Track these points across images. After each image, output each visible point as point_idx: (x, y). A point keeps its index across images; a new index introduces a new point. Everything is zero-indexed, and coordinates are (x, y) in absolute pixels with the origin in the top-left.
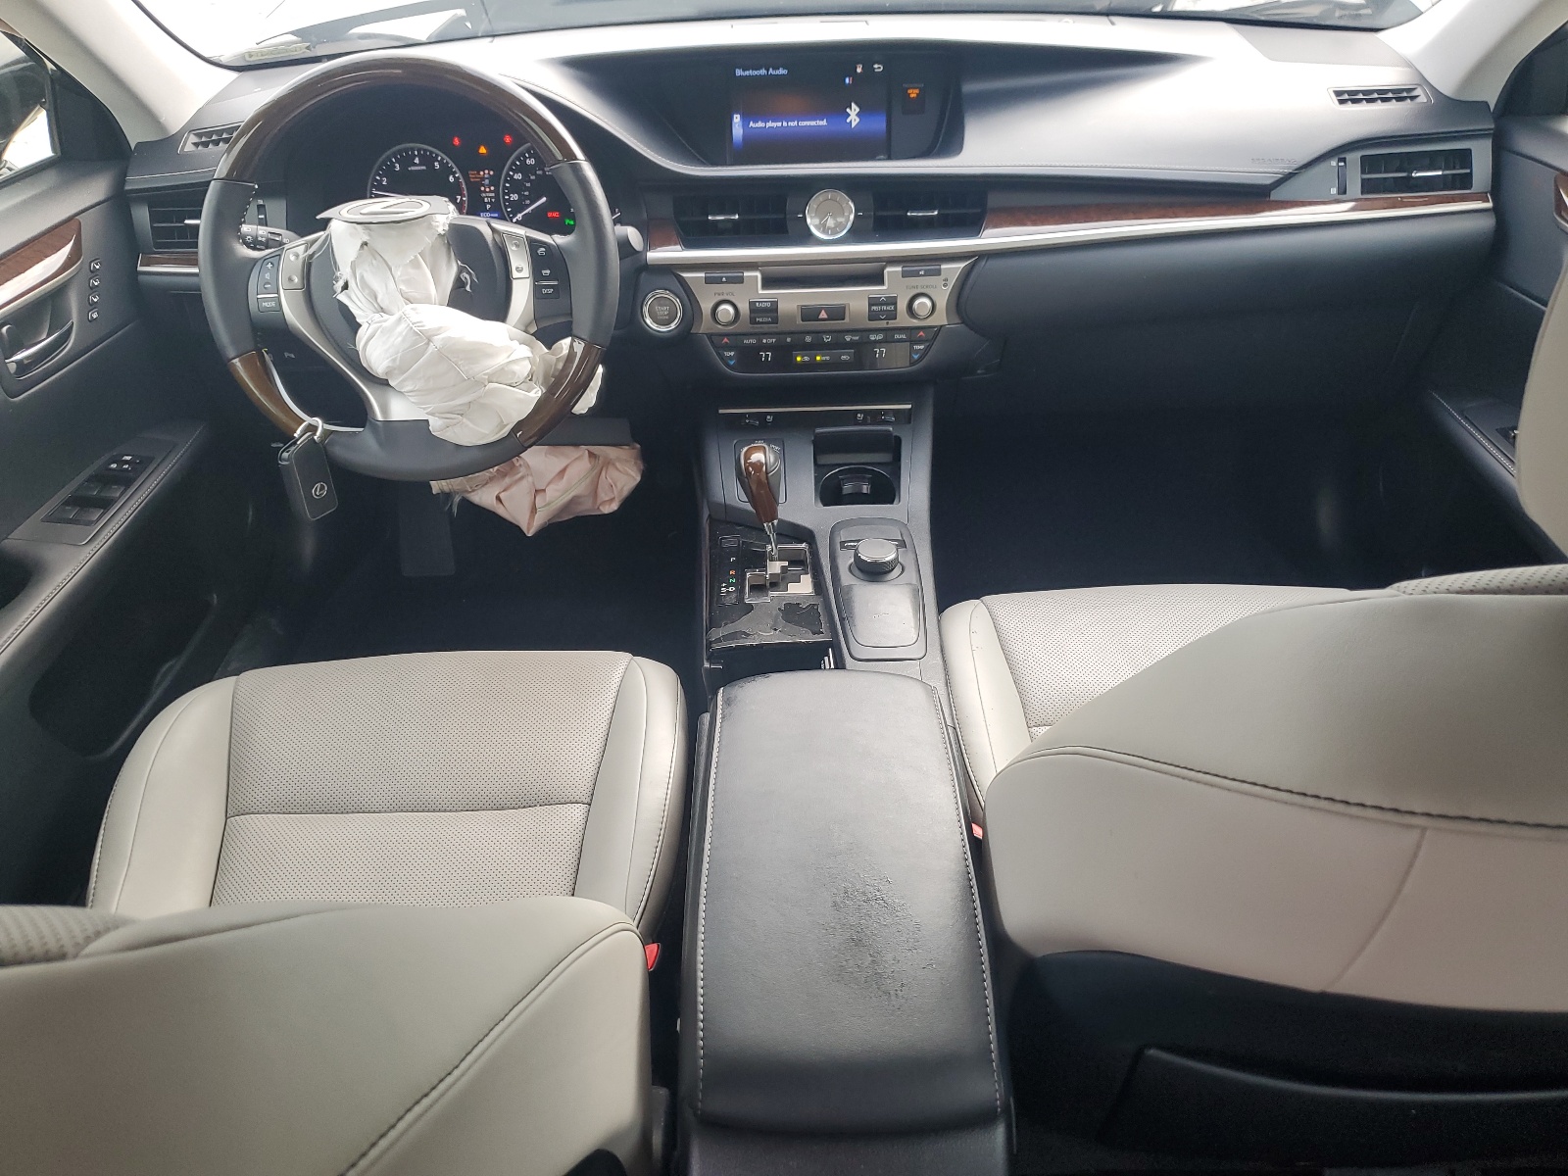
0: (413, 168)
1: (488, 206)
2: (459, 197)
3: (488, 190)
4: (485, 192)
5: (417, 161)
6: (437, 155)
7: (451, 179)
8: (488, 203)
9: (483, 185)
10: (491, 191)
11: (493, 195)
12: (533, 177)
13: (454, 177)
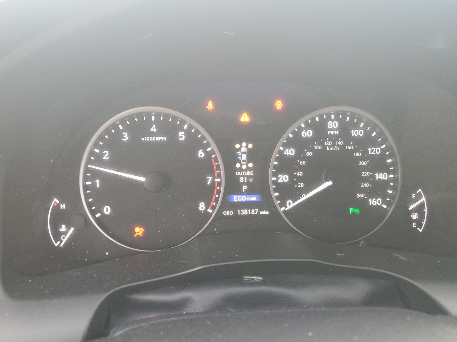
0: (148, 139)
1: (244, 188)
2: (210, 178)
3: (244, 167)
4: (240, 169)
5: (154, 129)
6: (183, 122)
7: (201, 154)
8: (244, 183)
9: (239, 162)
10: (248, 169)
11: (251, 173)
12: (309, 154)
13: (205, 151)
